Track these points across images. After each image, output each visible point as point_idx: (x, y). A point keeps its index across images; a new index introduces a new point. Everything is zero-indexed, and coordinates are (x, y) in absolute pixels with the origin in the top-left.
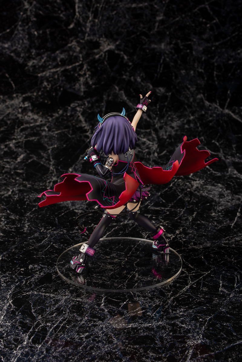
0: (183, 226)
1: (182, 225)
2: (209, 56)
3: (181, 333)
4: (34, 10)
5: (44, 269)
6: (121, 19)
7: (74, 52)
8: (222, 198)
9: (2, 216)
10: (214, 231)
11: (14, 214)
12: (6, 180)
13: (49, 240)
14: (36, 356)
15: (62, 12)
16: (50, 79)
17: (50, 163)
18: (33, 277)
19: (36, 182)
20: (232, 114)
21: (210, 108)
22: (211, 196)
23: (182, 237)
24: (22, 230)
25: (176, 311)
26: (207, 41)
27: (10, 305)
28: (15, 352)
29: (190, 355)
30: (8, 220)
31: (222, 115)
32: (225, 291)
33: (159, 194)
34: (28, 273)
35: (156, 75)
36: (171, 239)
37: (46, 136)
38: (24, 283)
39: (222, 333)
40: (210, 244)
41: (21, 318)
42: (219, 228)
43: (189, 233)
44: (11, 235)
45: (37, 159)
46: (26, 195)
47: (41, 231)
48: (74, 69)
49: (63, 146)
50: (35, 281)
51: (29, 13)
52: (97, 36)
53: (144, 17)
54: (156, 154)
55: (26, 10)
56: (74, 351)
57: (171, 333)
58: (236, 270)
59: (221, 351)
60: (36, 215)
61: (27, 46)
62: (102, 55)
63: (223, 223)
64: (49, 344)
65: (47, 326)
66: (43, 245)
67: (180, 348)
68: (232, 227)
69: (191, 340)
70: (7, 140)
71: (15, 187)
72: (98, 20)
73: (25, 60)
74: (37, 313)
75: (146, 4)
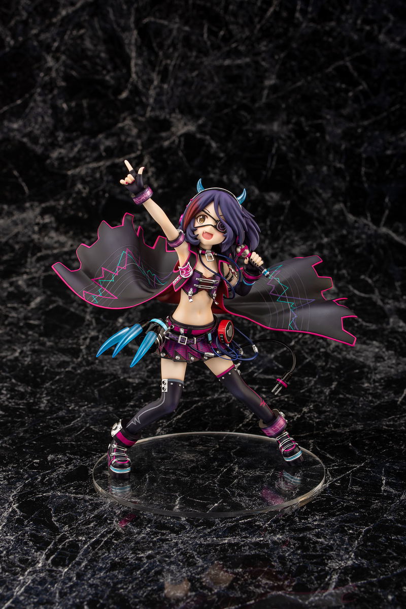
0: (314, 402)
1: (313, 400)
2: (353, 142)
3: (317, 551)
4: (62, 69)
5: (74, 461)
6: (206, 84)
7: (128, 135)
8: (379, 362)
9: (3, 387)
10: (367, 408)
11: (23, 385)
12: (10, 335)
13: (83, 421)
14: (59, 584)
15: (108, 72)
16: (88, 179)
17: (86, 309)
18: (55, 471)
19: (62, 338)
20: (394, 235)
21: (357, 225)
22: (361, 359)
23: (314, 416)
24: (37, 407)
25: (307, 519)
26: (350, 118)
27: (14, 511)
28: (21, 578)
29: (333, 582)
30: (13, 393)
31: (377, 236)
32: (392, 490)
33: (273, 356)
34: (48, 466)
35: (264, 173)
36: (295, 419)
38: (39, 480)
39: (389, 550)
40: (362, 426)
41: (33, 530)
42: (376, 404)
43: (325, 412)
44: (18, 413)
45: (64, 303)
46: (45, 358)
47: (70, 408)
50: (58, 477)
51: (54, 74)
52: (167, 110)
53: (245, 81)
55: (50, 69)
56: (128, 577)
57: (299, 551)
59: (389, 576)
60: (61, 385)
61: (51, 126)
62: (174, 141)
63: (384, 397)
64: (82, 566)
65: (79, 541)
66: (73, 427)
67: (315, 572)
68: (399, 403)
69: (335, 561)
70: (14, 275)
71: (25, 346)
72: (169, 85)
73: (46, 149)
74: (61, 522)
75: (248, 60)
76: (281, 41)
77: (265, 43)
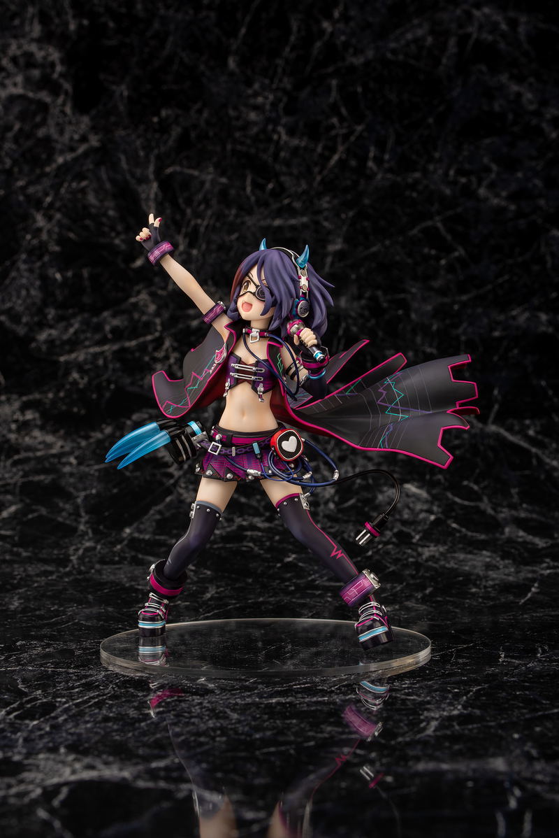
2: (448, 322)
4: (56, 229)
6: (248, 249)
7: (143, 313)
8: (492, 570)
10: (477, 607)
15: (118, 234)
16: (87, 367)
17: (79, 519)
19: (44, 549)
20: (507, 434)
22: (466, 568)
26: (443, 292)
31: (484, 435)
32: (514, 661)
37: (71, 475)
45: (48, 512)
48: (143, 348)
49: (111, 492)
51: (44, 237)
54: (332, 506)
55: (39, 230)
61: (38, 301)
64: (59, 720)
65: (57, 702)
68: (521, 604)
72: (199, 251)
73: (31, 330)
75: (305, 219)
76: (349, 197)
77: (327, 199)
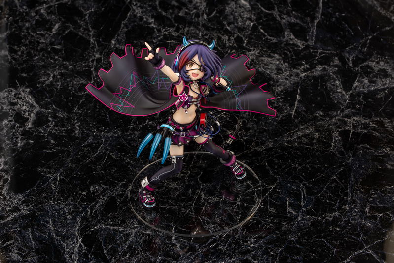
0: (242, 118)
5: (107, 191)
8: (279, 74)
9: (48, 113)
11: (61, 110)
12: (44, 61)
13: (105, 148)
17: (89, 33)
18: (97, 203)
19: (78, 62)
22: (268, 72)
23: (242, 135)
24: (74, 134)
25: (246, 242)
27: (80, 246)
30: (56, 120)
34: (92, 198)
38: (89, 213)
40: (272, 143)
42: (279, 118)
43: (250, 128)
44: (63, 141)
45: (74, 28)
46: (70, 82)
47: (94, 135)
49: (101, 10)
50: (100, 209)
54: (205, 16)
58: (301, 181)
60: (85, 110)
63: (283, 110)
66: (100, 154)
68: (293, 116)
70: (37, 5)
71: (55, 70)
74: (110, 254)
